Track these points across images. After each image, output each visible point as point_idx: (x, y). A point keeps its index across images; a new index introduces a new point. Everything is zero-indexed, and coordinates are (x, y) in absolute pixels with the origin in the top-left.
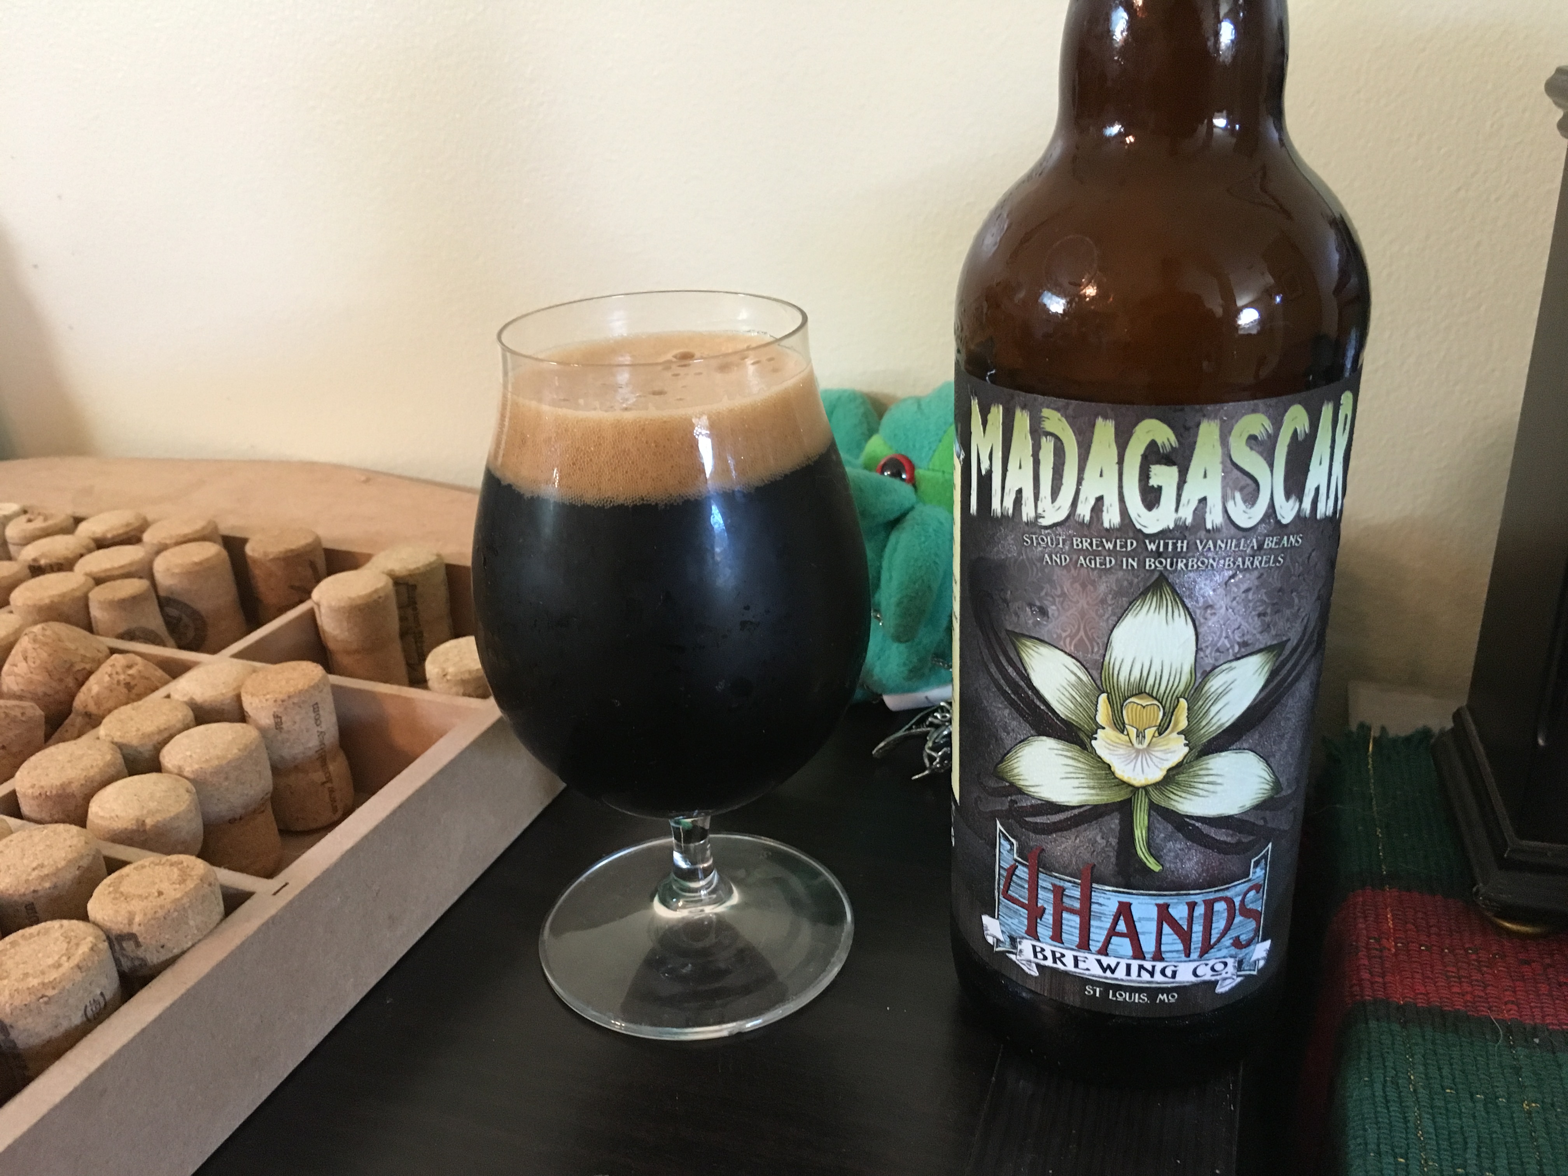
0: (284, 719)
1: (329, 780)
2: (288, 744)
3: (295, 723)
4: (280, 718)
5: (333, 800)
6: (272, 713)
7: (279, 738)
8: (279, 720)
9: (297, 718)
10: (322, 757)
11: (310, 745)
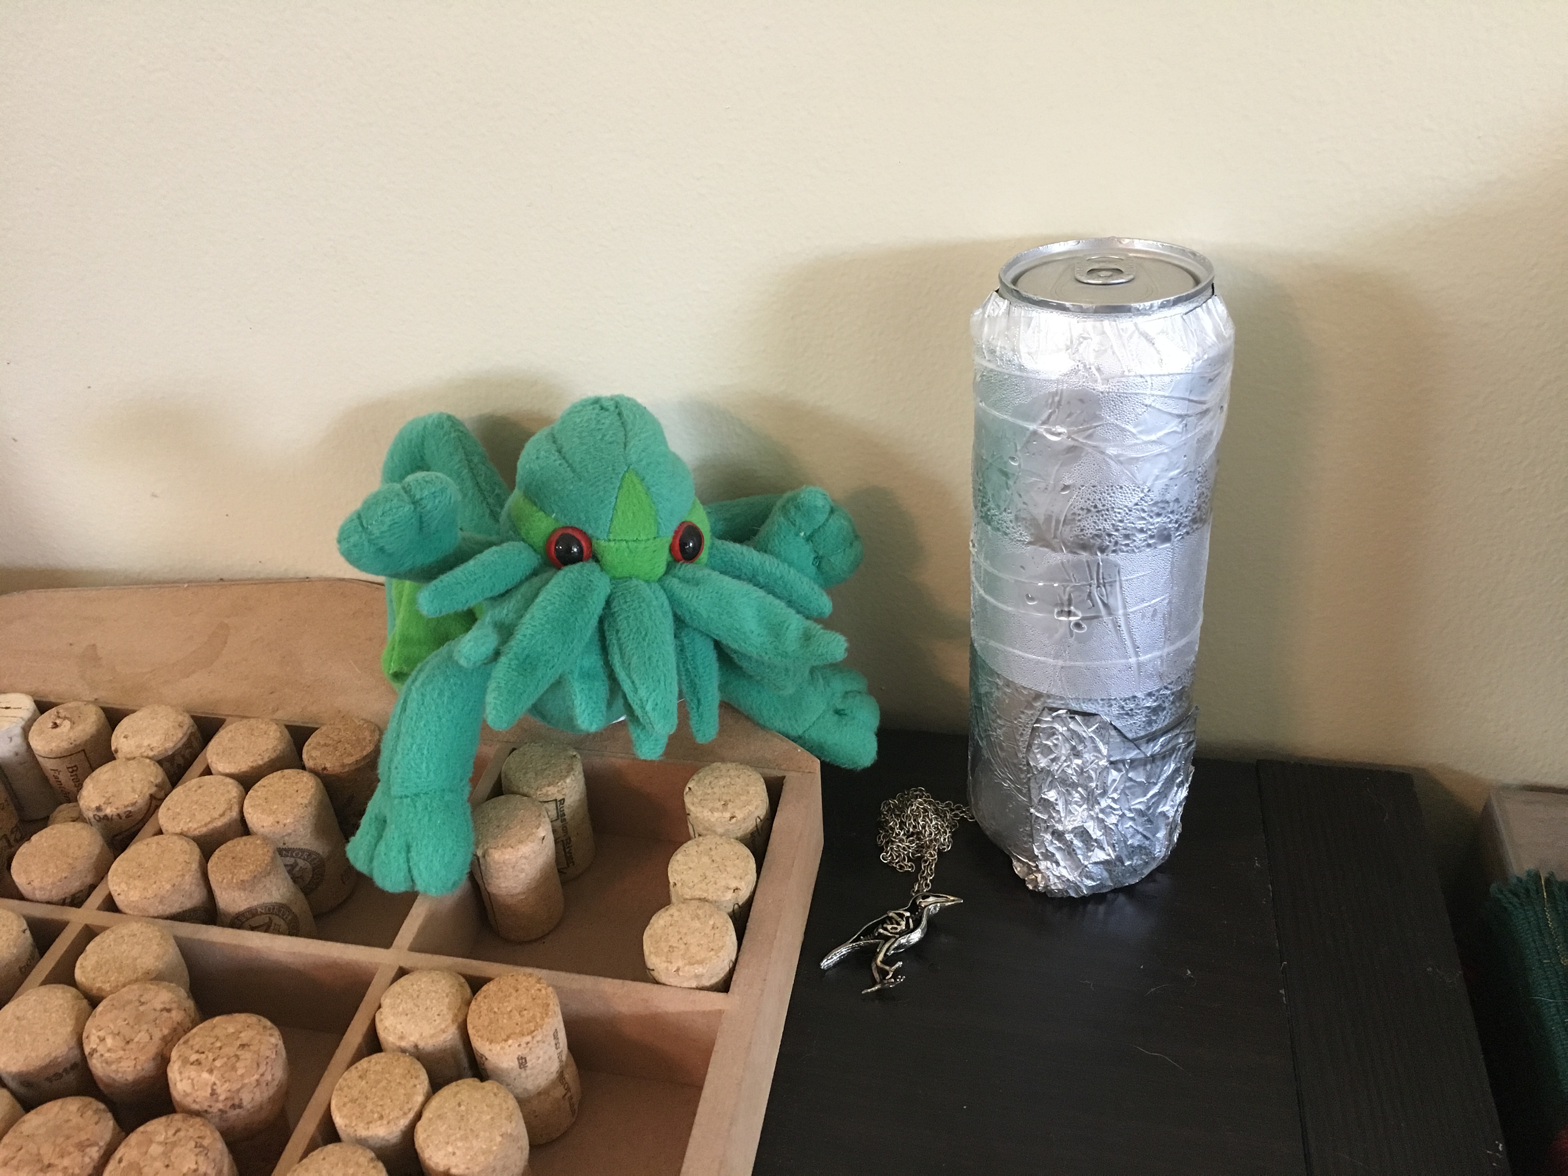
0: (527, 1059)
1: (568, 1090)
2: (532, 1078)
3: (539, 1058)
4: (525, 1059)
5: (572, 1105)
6: (517, 1056)
7: (523, 1075)
8: (524, 1061)
9: (541, 1053)
10: (561, 1075)
11: (552, 1070)
